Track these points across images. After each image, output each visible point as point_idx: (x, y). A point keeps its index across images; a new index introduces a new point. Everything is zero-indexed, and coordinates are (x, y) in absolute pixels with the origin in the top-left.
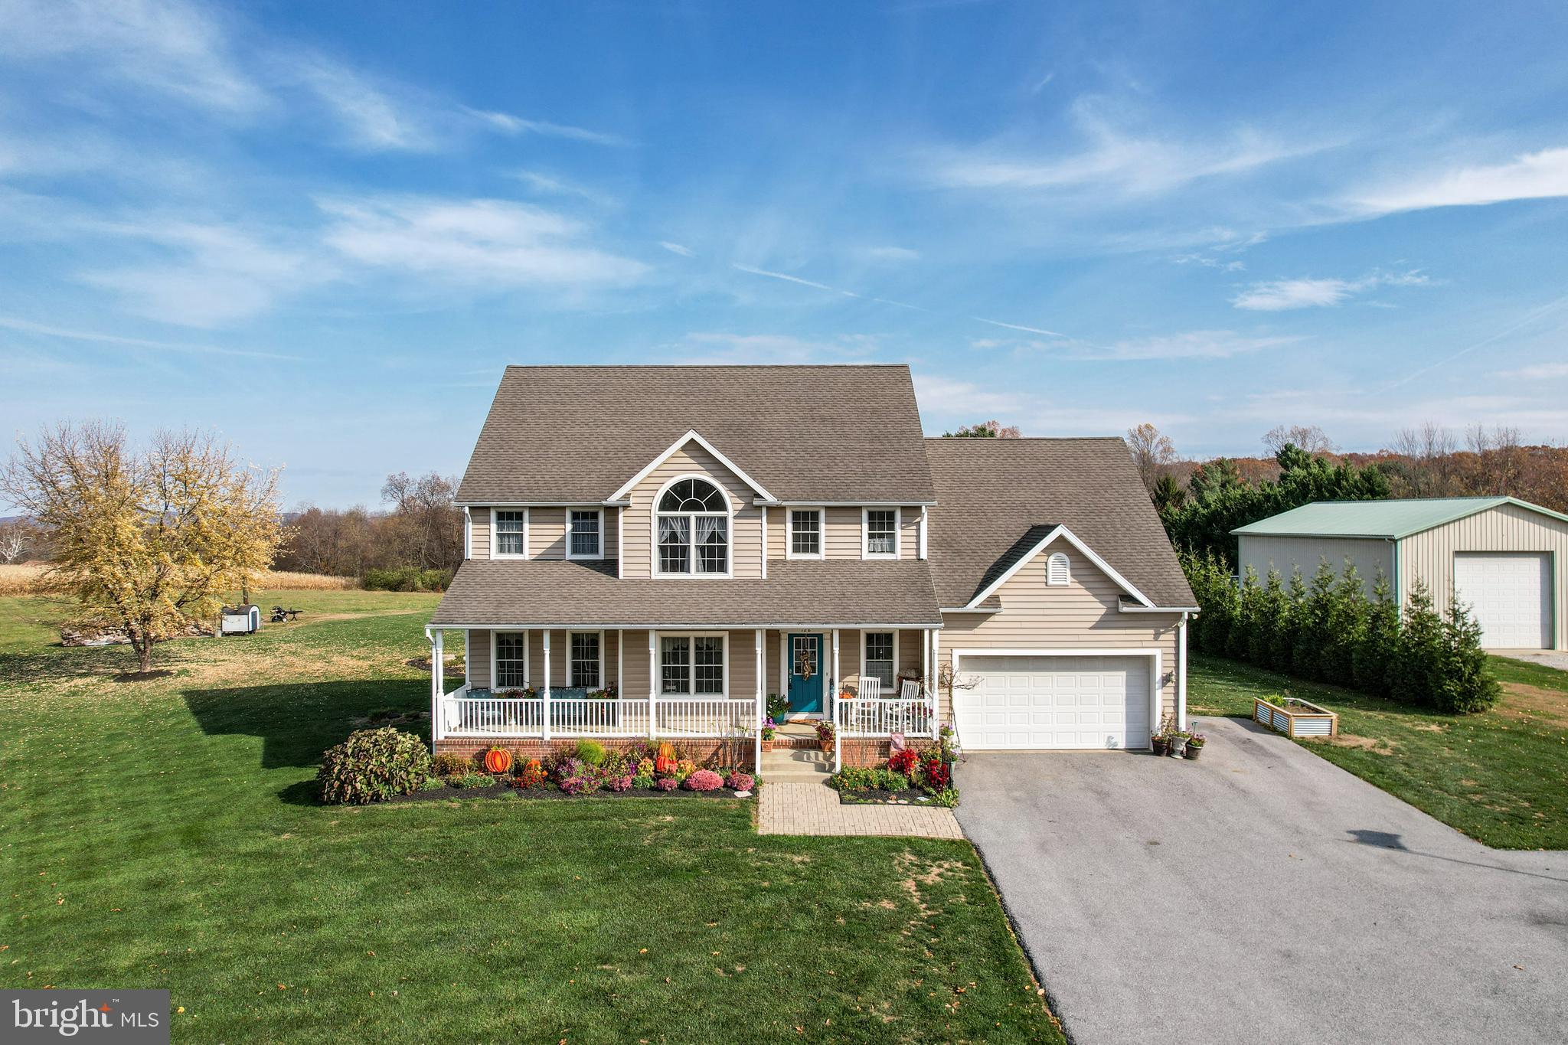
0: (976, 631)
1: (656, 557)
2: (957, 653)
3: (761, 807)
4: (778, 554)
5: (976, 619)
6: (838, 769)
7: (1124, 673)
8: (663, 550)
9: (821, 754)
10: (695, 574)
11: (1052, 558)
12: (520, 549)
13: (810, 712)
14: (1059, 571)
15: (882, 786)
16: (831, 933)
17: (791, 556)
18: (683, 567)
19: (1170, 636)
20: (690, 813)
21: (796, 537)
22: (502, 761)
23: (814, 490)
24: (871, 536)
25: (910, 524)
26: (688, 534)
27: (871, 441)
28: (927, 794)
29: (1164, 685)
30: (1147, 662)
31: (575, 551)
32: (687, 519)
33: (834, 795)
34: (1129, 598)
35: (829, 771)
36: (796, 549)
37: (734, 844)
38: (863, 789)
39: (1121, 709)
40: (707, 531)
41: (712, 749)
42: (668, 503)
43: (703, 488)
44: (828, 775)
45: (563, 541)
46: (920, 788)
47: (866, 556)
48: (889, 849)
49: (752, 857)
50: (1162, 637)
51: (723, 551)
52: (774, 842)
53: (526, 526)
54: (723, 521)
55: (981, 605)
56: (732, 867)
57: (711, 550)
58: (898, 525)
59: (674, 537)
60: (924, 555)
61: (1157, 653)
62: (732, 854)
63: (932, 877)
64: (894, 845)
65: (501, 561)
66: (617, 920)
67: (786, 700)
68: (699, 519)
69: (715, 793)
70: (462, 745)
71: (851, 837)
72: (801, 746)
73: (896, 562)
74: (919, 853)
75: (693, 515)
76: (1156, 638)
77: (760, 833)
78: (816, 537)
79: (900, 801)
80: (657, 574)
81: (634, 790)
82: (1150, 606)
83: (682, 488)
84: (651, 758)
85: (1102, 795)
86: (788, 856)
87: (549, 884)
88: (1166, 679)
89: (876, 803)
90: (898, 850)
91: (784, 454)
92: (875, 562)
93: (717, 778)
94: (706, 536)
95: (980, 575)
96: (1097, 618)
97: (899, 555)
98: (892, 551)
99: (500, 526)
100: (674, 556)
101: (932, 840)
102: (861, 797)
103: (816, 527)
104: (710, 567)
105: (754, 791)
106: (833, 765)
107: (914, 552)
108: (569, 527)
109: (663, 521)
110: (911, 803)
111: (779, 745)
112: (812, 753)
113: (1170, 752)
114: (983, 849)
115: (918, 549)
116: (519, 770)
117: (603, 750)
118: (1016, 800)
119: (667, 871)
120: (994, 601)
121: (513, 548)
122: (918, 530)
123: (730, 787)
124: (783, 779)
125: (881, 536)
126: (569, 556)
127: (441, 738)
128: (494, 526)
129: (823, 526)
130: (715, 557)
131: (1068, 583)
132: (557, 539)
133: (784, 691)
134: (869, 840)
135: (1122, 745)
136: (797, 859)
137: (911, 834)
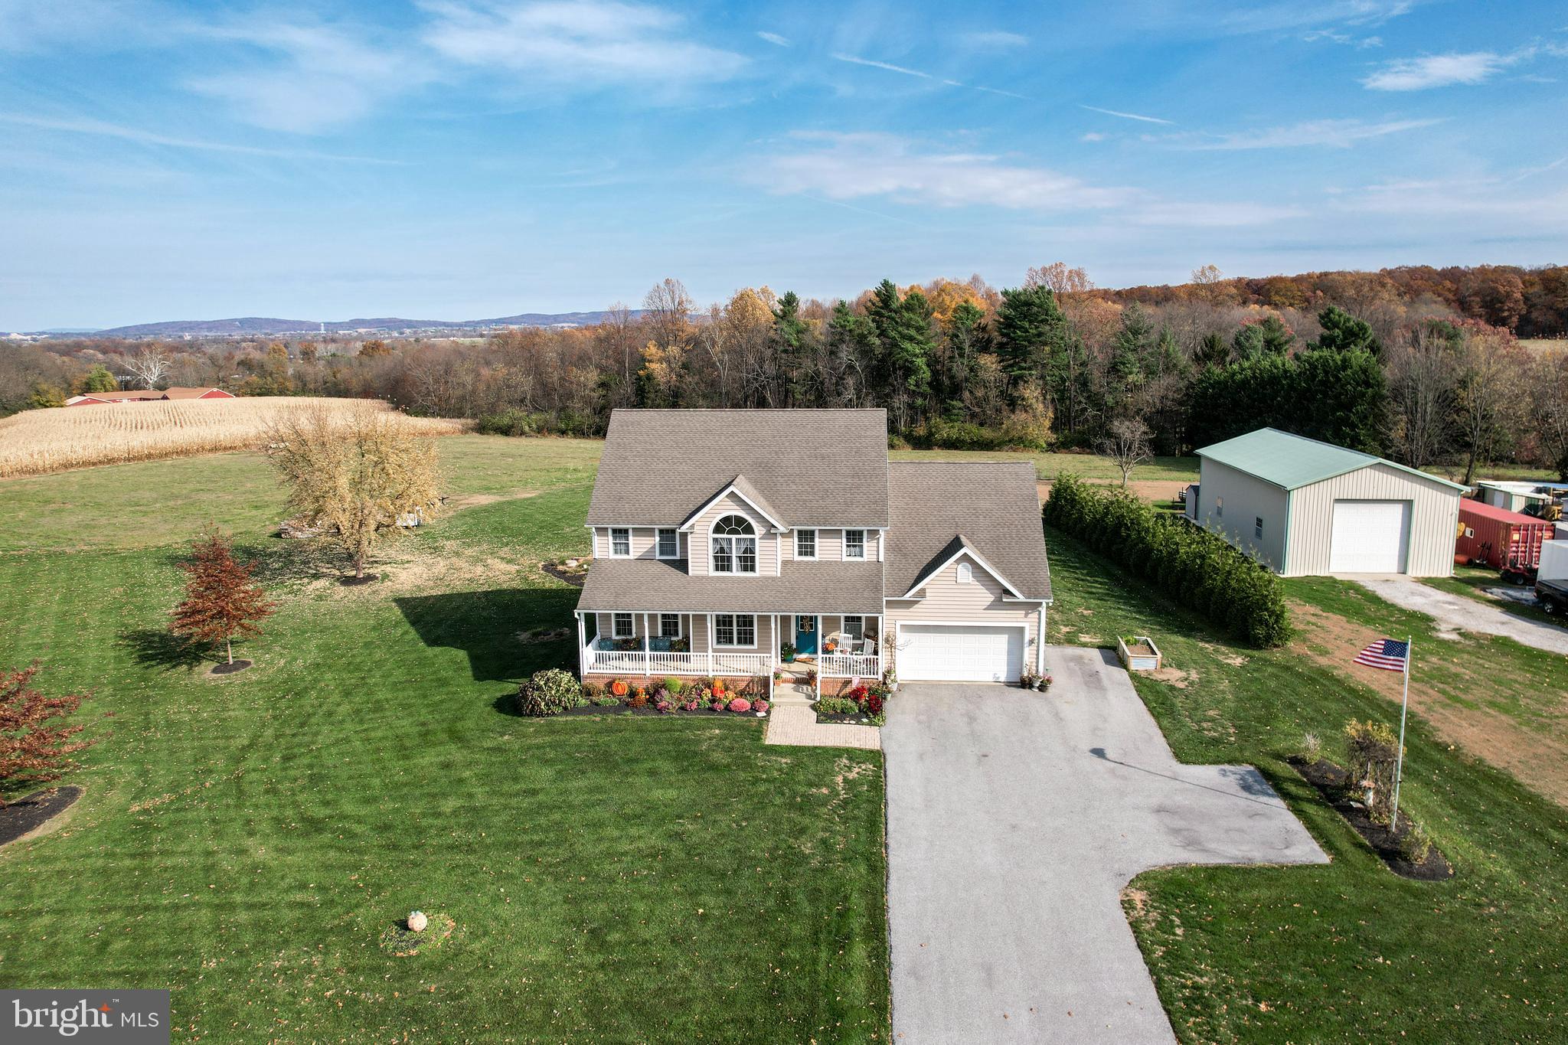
0: (911, 610)
1: (712, 562)
2: (899, 623)
3: (770, 724)
4: (789, 557)
5: (910, 604)
6: (818, 699)
7: (1007, 636)
8: (716, 558)
9: (809, 688)
10: (736, 573)
11: (960, 566)
12: (627, 552)
13: (810, 653)
14: (965, 573)
15: (843, 711)
16: (791, 806)
17: (798, 558)
18: (729, 569)
19: (1035, 615)
20: (730, 728)
21: (800, 546)
22: (622, 688)
23: (812, 517)
24: (848, 546)
25: (873, 539)
26: (731, 548)
27: (853, 477)
28: (867, 717)
29: (1030, 645)
30: (1021, 630)
31: (661, 553)
32: (730, 540)
33: (814, 715)
34: (1007, 592)
35: (814, 699)
36: (800, 553)
37: (750, 750)
38: (831, 712)
39: (1004, 657)
40: (743, 547)
41: (746, 683)
42: (718, 529)
43: (740, 521)
44: (813, 702)
45: (654, 547)
46: (865, 713)
47: (845, 559)
48: (835, 756)
49: (760, 759)
50: (1030, 616)
51: (753, 559)
52: (774, 750)
53: (631, 538)
54: (753, 540)
55: (914, 596)
56: (747, 764)
57: (746, 559)
58: (865, 540)
59: (722, 550)
60: (881, 559)
61: (1026, 625)
62: (749, 757)
63: (851, 776)
64: (838, 752)
65: (616, 560)
66: (687, 795)
67: (795, 646)
68: (737, 539)
69: (745, 714)
70: (598, 678)
71: (816, 747)
72: (799, 682)
73: (863, 563)
74: (850, 759)
75: (734, 537)
76: (1026, 615)
77: (767, 743)
78: (812, 547)
79: (851, 722)
80: (713, 573)
81: (699, 711)
82: (1021, 598)
83: (727, 520)
84: (709, 688)
86: (779, 759)
87: (652, 773)
88: (1031, 642)
89: (836, 723)
90: (840, 757)
91: (794, 487)
92: (850, 563)
93: (745, 703)
94: (743, 550)
95: (916, 573)
96: (989, 603)
97: (865, 558)
98: (862, 556)
99: (615, 538)
100: (722, 562)
101: (861, 750)
102: (829, 718)
103: (812, 540)
104: (745, 569)
105: (768, 712)
106: (816, 696)
107: (875, 557)
108: (657, 539)
109: (715, 540)
110: (857, 723)
111: (785, 681)
112: (805, 687)
113: (1031, 686)
114: (888, 757)
115: (878, 555)
116: (633, 694)
117: (681, 682)
118: (919, 722)
119: (714, 767)
120: (923, 591)
121: (623, 551)
122: (878, 543)
123: (754, 709)
124: (786, 704)
125: (854, 546)
126: (658, 557)
127: (586, 674)
128: (611, 538)
129: (817, 540)
130: (748, 563)
131: (970, 581)
132: (650, 546)
133: (793, 641)
134: (825, 749)
135: (1003, 679)
136: (784, 760)
137: (851, 745)
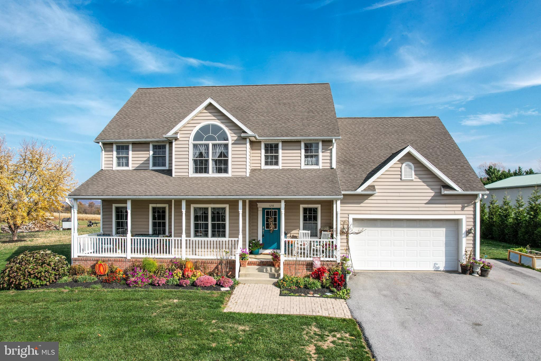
0: (362, 205)
1: (191, 165)
2: (351, 217)
3: (232, 296)
4: (256, 166)
5: (364, 197)
6: (282, 276)
7: (444, 229)
8: (195, 162)
9: (273, 269)
10: (212, 174)
11: (404, 165)
12: (127, 165)
13: (274, 249)
14: (408, 172)
15: (306, 287)
17: (264, 167)
18: (206, 171)
19: (471, 208)
20: (189, 298)
21: (266, 157)
22: (105, 269)
23: (276, 133)
24: (306, 157)
25: (327, 150)
26: (208, 153)
28: (332, 292)
29: (467, 235)
30: (457, 222)
31: (154, 165)
32: (207, 146)
33: (278, 290)
34: (447, 187)
35: (278, 278)
36: (266, 163)
37: (205, 318)
38: (294, 288)
39: (443, 249)
40: (218, 151)
41: (214, 266)
42: (198, 137)
43: (216, 129)
44: (276, 280)
45: (148, 160)
46: (328, 288)
47: (303, 167)
48: (302, 324)
50: (466, 209)
51: (226, 162)
52: (231, 317)
53: (130, 153)
54: (226, 146)
55: (365, 190)
57: (220, 161)
58: (320, 150)
59: (201, 155)
60: (334, 166)
61: (463, 217)
62: (201, 324)
63: (327, 344)
65: (118, 170)
67: (261, 242)
68: (214, 145)
69: (210, 288)
70: (86, 260)
71: (280, 315)
72: (263, 264)
73: (319, 170)
74: (321, 327)
75: (210, 143)
76: (463, 209)
77: (225, 311)
78: (277, 157)
79: (315, 295)
80: (192, 174)
81: (166, 285)
82: (459, 191)
83: (205, 129)
84: (182, 269)
85: (437, 294)
86: (236, 326)
88: (468, 232)
89: (300, 296)
90: (308, 324)
92: (308, 170)
93: (214, 280)
94: (218, 155)
95: (365, 176)
96: (430, 198)
97: (321, 166)
98: (317, 164)
99: (118, 153)
100: (201, 165)
101: (331, 318)
102: (293, 292)
103: (277, 152)
104: (219, 170)
105: (232, 288)
106: (279, 275)
107: (329, 165)
108: (151, 153)
109: (195, 146)
110: (321, 296)
111: (250, 264)
112: (269, 268)
113: (472, 273)
114: (364, 325)
115: (331, 163)
116: (112, 273)
117: (157, 264)
118: (385, 296)
120: (372, 188)
121: (124, 164)
122: (331, 153)
123: (219, 285)
124: (251, 282)
125: (312, 156)
126: (151, 167)
127: (76, 256)
128: (115, 153)
129: (280, 151)
130: (222, 165)
131: (413, 178)
132: (145, 159)
133: (260, 238)
134: (290, 318)
135: (442, 268)
136: (241, 328)
137: (318, 314)
